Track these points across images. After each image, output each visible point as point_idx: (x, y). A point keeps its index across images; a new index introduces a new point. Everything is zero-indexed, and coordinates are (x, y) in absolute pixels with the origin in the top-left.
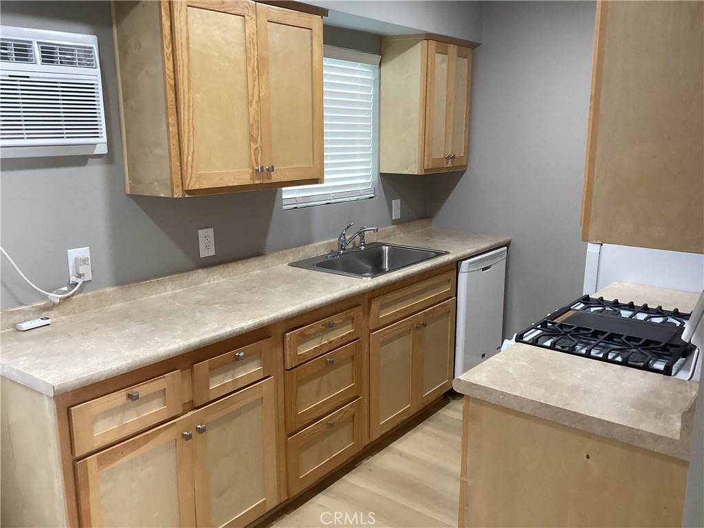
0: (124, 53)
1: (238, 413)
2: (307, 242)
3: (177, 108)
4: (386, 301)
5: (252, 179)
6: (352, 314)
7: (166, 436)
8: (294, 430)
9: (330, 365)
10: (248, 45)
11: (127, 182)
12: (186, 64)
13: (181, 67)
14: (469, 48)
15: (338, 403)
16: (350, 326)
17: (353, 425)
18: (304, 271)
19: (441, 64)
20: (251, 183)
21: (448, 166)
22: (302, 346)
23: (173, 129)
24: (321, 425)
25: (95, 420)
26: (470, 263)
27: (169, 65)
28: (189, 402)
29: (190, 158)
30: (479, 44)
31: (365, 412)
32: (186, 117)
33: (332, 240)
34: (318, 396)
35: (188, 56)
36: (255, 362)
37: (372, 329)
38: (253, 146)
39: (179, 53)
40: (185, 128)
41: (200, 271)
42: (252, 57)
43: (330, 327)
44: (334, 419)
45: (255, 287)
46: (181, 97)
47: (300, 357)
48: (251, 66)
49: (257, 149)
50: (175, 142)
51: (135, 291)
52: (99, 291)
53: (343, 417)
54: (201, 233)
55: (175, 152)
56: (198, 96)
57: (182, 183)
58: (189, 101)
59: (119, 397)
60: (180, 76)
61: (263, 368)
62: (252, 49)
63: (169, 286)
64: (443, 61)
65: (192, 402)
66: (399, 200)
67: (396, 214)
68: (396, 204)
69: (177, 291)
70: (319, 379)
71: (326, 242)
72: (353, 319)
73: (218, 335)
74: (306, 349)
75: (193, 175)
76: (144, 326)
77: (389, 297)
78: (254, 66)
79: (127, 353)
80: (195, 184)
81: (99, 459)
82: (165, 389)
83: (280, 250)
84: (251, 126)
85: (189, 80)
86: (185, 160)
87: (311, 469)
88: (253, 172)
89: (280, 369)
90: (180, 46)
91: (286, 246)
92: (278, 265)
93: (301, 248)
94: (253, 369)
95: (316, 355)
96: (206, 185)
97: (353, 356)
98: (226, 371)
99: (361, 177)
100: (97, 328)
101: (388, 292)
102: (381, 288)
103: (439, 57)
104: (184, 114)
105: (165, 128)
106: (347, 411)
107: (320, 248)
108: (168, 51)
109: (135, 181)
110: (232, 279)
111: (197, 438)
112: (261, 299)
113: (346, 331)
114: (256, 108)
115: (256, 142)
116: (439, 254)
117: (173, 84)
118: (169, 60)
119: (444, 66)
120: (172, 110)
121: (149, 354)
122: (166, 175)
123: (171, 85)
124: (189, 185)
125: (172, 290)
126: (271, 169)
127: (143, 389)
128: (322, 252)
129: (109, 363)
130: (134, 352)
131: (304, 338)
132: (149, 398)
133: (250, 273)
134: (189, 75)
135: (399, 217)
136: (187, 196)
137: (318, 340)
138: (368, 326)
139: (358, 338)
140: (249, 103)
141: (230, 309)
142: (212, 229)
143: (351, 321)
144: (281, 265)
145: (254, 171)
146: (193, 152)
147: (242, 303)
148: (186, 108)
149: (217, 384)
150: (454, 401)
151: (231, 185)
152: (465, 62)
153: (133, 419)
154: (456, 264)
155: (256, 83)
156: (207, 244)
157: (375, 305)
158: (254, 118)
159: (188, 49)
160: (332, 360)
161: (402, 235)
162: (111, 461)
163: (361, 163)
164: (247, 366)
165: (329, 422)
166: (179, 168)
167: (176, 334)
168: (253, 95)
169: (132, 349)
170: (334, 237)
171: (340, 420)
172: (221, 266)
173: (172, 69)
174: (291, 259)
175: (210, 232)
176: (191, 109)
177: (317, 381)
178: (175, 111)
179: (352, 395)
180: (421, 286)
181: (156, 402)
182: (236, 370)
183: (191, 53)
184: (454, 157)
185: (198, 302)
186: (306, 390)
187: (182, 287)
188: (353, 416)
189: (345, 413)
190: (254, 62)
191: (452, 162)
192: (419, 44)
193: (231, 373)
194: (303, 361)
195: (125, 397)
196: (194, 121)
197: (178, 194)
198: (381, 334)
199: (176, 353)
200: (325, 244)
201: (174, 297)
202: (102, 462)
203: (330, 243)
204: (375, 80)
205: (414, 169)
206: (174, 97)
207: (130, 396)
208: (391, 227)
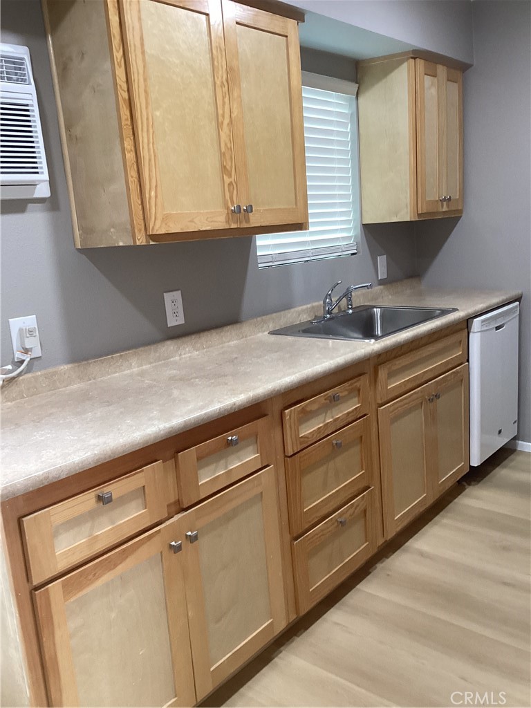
0: (64, 70)
1: (235, 513)
2: (287, 307)
3: (133, 128)
4: (394, 368)
5: (227, 222)
6: (358, 384)
7: (150, 550)
8: (300, 531)
9: (338, 448)
10: (214, 52)
11: (77, 232)
12: (141, 71)
13: (136, 75)
14: (459, 70)
15: (347, 495)
16: (356, 399)
17: (365, 521)
18: (290, 339)
19: (431, 88)
20: (227, 227)
21: (444, 210)
22: (303, 426)
23: (130, 156)
24: (330, 523)
25: (55, 534)
26: (483, 321)
27: (120, 73)
28: (175, 503)
29: (153, 193)
30: (471, 66)
31: (378, 504)
32: (146, 140)
33: (315, 304)
34: (325, 488)
35: (144, 60)
36: (251, 448)
37: (380, 402)
38: (227, 180)
39: (132, 56)
40: (144, 154)
41: (169, 342)
42: (220, 68)
43: (335, 400)
44: (344, 516)
45: (236, 358)
46: (138, 114)
47: (302, 439)
48: (220, 78)
49: (230, 184)
50: (133, 173)
51: (94, 368)
52: (51, 370)
53: (354, 512)
54: (168, 297)
55: (134, 185)
56: (158, 113)
57: (145, 226)
58: (147, 119)
59: (86, 501)
60: (135, 86)
61: (261, 455)
62: (220, 58)
63: (134, 362)
64: (432, 84)
65: (178, 502)
66: (385, 256)
67: (382, 273)
68: (382, 260)
69: (144, 367)
70: (325, 466)
71: (309, 306)
72: (359, 390)
73: (205, 414)
74: (309, 429)
75: (158, 215)
76: (111, 408)
77: (397, 363)
78: (222, 77)
79: (93, 442)
80: (160, 227)
81: (64, 585)
82: (144, 487)
83: (260, 316)
84: (222, 155)
85: (146, 92)
86: (147, 196)
87: (321, 579)
88: (228, 213)
89: (280, 456)
90: (133, 48)
91: (265, 312)
92: (258, 334)
93: (282, 313)
94: (247, 457)
95: (321, 436)
96: (175, 228)
97: (361, 437)
98: (218, 461)
99: (342, 230)
100: (51, 414)
101: (395, 357)
102: (387, 352)
103: (428, 80)
104: (143, 138)
105: (120, 155)
106: (358, 506)
107: (301, 313)
108: (118, 55)
109: (87, 231)
110: (206, 352)
111: (188, 548)
112: (248, 370)
113: (351, 406)
114: (228, 132)
115: (230, 176)
116: (444, 312)
117: (127, 98)
118: (120, 67)
119: (434, 91)
120: (127, 131)
121: (121, 440)
122: (125, 217)
123: (124, 100)
124: (153, 228)
125: (138, 367)
126: (250, 209)
127: (115, 489)
128: (305, 318)
129: (69, 455)
130: (101, 440)
131: (306, 416)
132: (124, 500)
133: (227, 344)
134: (146, 86)
135: (386, 277)
136: (152, 243)
137: (321, 417)
138: (375, 401)
139: (365, 415)
140: (219, 126)
141: (212, 383)
142: (180, 291)
143: (357, 392)
144: (260, 335)
145: (230, 212)
146: (156, 186)
147: (225, 376)
148: (145, 129)
149: (208, 477)
150: (471, 487)
151: (204, 229)
152: (454, 88)
153: (108, 528)
154: (466, 323)
155: (227, 100)
156: (174, 310)
157: (382, 373)
158: (226, 144)
159: (143, 52)
160: (339, 442)
161: (390, 297)
162: (80, 587)
163: (342, 213)
164: (242, 453)
165: (339, 520)
166: (140, 207)
167: (151, 415)
168: (223, 116)
169: (98, 436)
170: (319, 301)
171: (350, 515)
172: (193, 337)
173: (124, 79)
174: (271, 327)
175: (177, 295)
176: (151, 131)
177: (322, 469)
178: (131, 133)
179: (361, 486)
180: (431, 349)
181: (133, 504)
182: (229, 458)
183: (147, 57)
184: (450, 199)
185: (172, 378)
186: (312, 480)
187: (150, 363)
188: (365, 511)
189: (356, 509)
190: (222, 74)
191: (448, 206)
192: (405, 65)
193: (222, 462)
194: (307, 444)
195: (94, 500)
196: (155, 146)
197: (141, 240)
198: (391, 409)
199: (155, 438)
200: (307, 309)
201: (142, 374)
202: (68, 590)
203: (313, 307)
204: (352, 114)
205: (406, 216)
206: (129, 114)
207: (100, 498)
208: (378, 288)
